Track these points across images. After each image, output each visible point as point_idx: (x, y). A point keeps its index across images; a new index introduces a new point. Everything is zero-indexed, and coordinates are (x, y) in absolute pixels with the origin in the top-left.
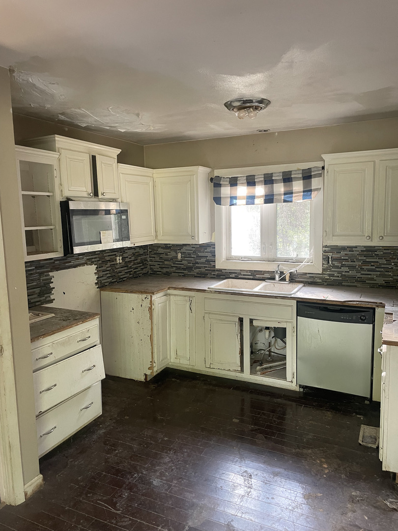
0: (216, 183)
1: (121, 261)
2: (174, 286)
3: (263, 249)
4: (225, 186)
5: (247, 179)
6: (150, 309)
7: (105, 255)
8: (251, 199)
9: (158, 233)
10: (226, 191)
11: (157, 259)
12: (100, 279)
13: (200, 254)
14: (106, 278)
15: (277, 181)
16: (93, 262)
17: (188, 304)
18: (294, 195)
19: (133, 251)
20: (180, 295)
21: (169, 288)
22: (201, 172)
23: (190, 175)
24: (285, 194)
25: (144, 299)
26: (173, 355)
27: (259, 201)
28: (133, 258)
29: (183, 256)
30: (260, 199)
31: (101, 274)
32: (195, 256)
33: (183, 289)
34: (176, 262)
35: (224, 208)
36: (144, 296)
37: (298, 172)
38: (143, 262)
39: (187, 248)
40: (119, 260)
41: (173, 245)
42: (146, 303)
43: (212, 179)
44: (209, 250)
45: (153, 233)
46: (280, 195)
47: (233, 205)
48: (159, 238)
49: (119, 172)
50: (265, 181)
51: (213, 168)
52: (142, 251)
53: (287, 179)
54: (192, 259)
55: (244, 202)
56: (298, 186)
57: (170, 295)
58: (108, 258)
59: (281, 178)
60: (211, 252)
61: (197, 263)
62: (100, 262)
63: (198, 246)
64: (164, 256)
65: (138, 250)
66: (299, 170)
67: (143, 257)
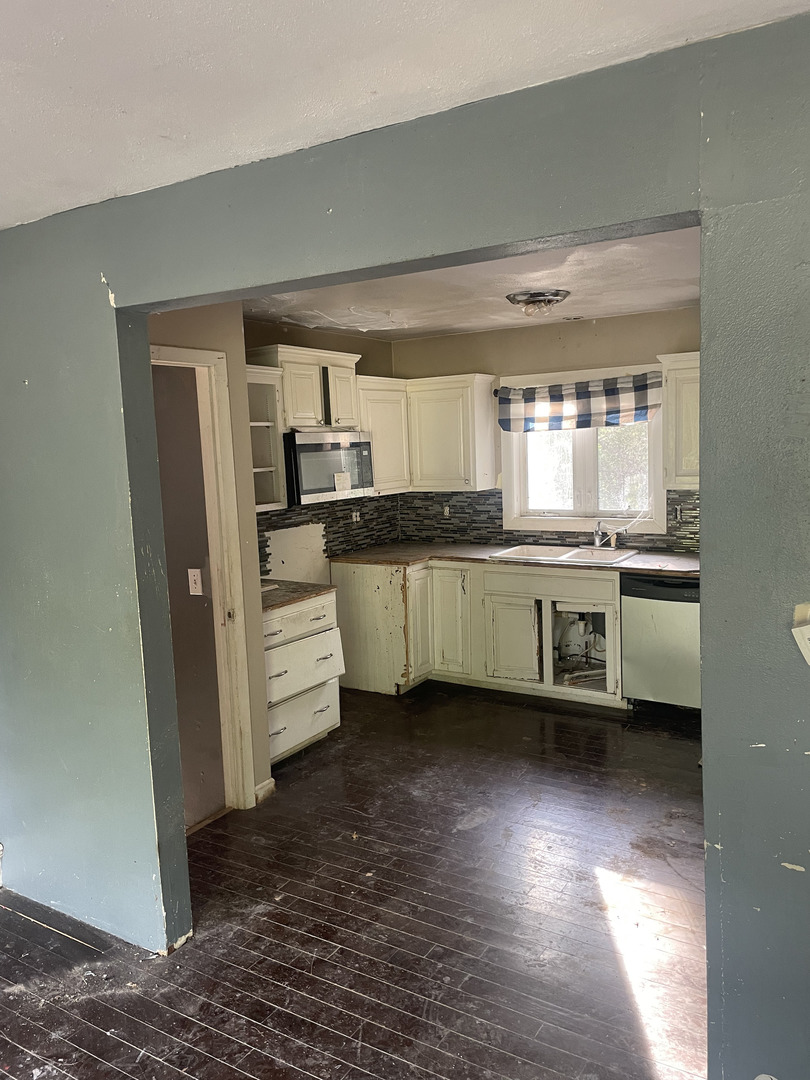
0: (502, 397)
1: (359, 519)
2: (438, 555)
3: (577, 498)
4: (517, 401)
5: (550, 391)
6: (404, 587)
7: (336, 509)
8: (556, 421)
9: (414, 477)
10: (517, 409)
11: (413, 517)
12: (330, 544)
13: (479, 508)
14: (337, 543)
15: (596, 394)
16: (319, 519)
17: (460, 581)
18: (621, 414)
19: (376, 504)
20: (448, 569)
21: (431, 559)
22: (480, 382)
23: (463, 388)
24: (608, 413)
25: (394, 572)
26: (438, 659)
27: (569, 425)
28: (376, 515)
29: (452, 510)
30: (569, 421)
31: (332, 537)
32: (471, 511)
33: (452, 559)
34: (443, 521)
35: (515, 435)
36: (395, 568)
37: (627, 380)
38: (391, 521)
39: (460, 498)
40: (356, 517)
41: (437, 494)
42: (398, 579)
43: (496, 392)
44: (492, 501)
45: (406, 476)
46: (601, 414)
47: (528, 431)
48: (415, 483)
49: (359, 387)
50: (578, 394)
51: (498, 375)
52: (388, 504)
53: (611, 390)
54: (467, 515)
55: (546, 425)
56: (627, 401)
57: (432, 568)
58: (340, 514)
59: (602, 388)
60: (495, 504)
61: (474, 522)
62: (329, 519)
63: (476, 495)
64: (422, 512)
65: (383, 502)
66: (628, 376)
67: (390, 513)
